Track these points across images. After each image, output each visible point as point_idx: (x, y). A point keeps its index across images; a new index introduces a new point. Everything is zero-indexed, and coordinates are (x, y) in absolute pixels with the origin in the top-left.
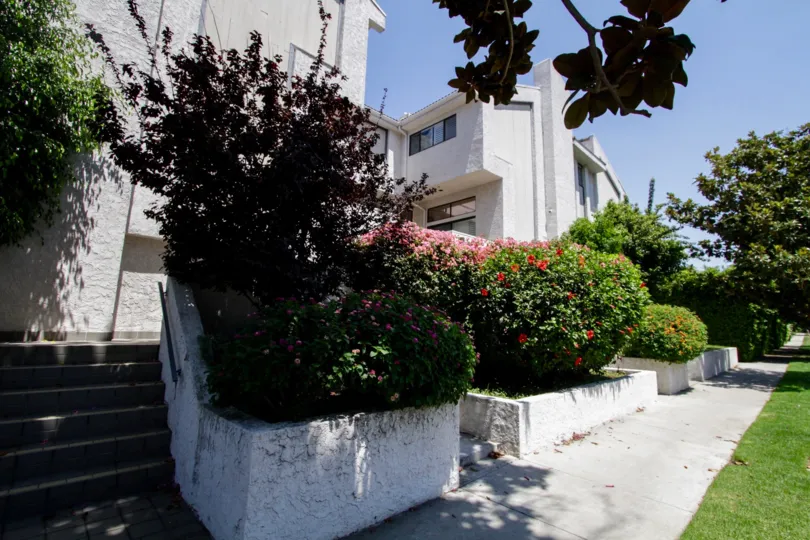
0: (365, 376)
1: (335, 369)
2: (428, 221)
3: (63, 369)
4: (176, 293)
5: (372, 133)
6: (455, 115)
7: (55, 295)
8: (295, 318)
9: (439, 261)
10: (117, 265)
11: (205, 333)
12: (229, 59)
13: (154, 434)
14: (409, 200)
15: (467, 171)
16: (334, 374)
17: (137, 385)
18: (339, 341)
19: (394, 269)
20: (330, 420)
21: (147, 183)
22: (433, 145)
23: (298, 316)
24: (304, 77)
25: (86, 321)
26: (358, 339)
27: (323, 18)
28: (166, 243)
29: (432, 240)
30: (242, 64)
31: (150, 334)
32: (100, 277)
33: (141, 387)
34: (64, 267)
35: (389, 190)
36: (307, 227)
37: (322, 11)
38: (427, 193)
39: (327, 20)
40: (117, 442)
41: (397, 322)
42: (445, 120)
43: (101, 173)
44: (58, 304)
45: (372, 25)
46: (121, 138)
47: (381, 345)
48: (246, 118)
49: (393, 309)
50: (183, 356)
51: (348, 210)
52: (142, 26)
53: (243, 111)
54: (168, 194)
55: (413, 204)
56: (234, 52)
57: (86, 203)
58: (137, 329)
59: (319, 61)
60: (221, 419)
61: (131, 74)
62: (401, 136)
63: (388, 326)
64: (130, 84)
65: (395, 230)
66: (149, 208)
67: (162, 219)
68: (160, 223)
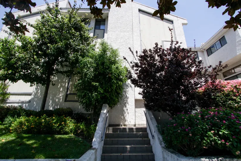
0: (219, 142)
1: (206, 138)
2: (224, 77)
3: (128, 134)
4: (148, 113)
5: (194, 54)
6: (224, 36)
7: (124, 115)
8: (185, 120)
9: (238, 92)
10: (134, 107)
11: (158, 124)
12: (149, 52)
13: (150, 154)
14: (216, 72)
15: (238, 54)
16: (205, 140)
17: (144, 139)
18: (204, 127)
19: (216, 98)
20: (209, 159)
21: (138, 87)
22: (217, 50)
23: (186, 119)
24: (169, 48)
25: (130, 122)
26: (212, 127)
27: (170, 31)
28: (144, 100)
29: (231, 84)
30: (153, 52)
31: (143, 125)
32: (131, 110)
33: (145, 140)
34: (125, 109)
35: (206, 71)
36: (179, 89)
37: (170, 29)
38: (224, 68)
39: (172, 31)
40: (142, 155)
41: (228, 120)
42: (220, 40)
43: (128, 86)
44: (125, 117)
45: (183, 24)
46: (132, 78)
47: (223, 129)
48: (156, 64)
49: (223, 114)
50: (153, 132)
51: (192, 81)
52: (132, 52)
53: (155, 63)
54: (143, 88)
55: (218, 73)
56: (150, 49)
57: (126, 94)
58: (140, 123)
59: (172, 41)
60: (169, 152)
61: (132, 63)
62: (203, 52)
63: (224, 121)
64: (132, 65)
65: (213, 84)
66: (139, 92)
67: (142, 94)
68: (142, 96)
